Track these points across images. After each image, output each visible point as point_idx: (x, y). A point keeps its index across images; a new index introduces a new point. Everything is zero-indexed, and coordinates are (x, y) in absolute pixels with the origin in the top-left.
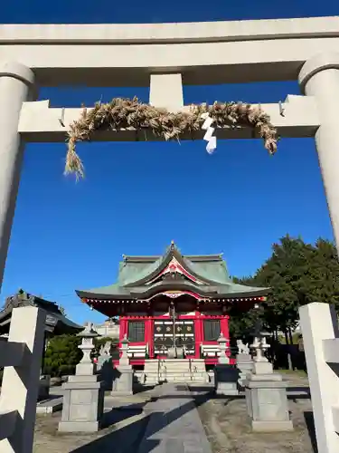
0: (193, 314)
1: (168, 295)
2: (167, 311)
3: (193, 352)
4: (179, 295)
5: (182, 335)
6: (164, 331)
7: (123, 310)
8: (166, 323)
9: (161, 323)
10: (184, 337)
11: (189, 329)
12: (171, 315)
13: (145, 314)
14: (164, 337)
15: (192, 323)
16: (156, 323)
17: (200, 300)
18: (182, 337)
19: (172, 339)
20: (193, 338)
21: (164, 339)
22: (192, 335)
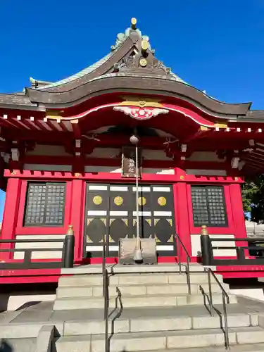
0: (171, 172)
1: (127, 111)
2: (117, 163)
3: (171, 248)
4: (156, 112)
5: (147, 214)
6: (108, 204)
7: (15, 155)
8: (113, 188)
9: (104, 188)
10: (153, 217)
11: (162, 201)
12: (126, 171)
13: (69, 168)
14: (108, 217)
15: (167, 189)
16: (92, 188)
17: (204, 127)
18: (148, 217)
19: (126, 221)
20: (170, 221)
21: (108, 222)
22: (169, 214)
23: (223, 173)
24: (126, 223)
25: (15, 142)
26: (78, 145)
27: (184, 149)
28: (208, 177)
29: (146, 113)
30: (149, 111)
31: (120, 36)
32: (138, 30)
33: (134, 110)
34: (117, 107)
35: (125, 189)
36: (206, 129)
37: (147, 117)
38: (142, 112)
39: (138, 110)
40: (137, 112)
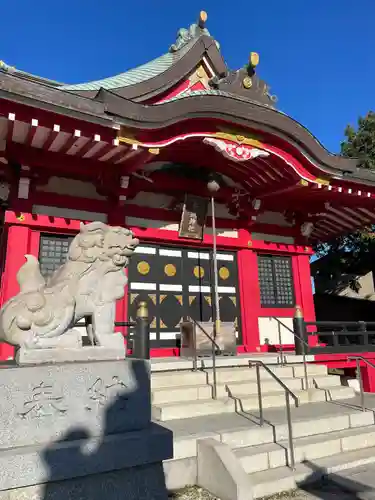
0: (233, 234)
5: (206, 289)
8: (164, 252)
9: (152, 251)
10: (213, 294)
12: (184, 228)
14: (158, 292)
15: (230, 258)
18: (207, 294)
19: (180, 298)
20: (234, 299)
21: (158, 299)
22: (232, 290)
23: (290, 240)
24: (181, 301)
25: (25, 168)
26: (125, 184)
27: (257, 205)
28: (278, 245)
29: (244, 153)
30: (247, 151)
31: (183, 32)
32: (205, 30)
33: (231, 147)
34: (209, 138)
35: (178, 254)
36: (306, 184)
37: (245, 158)
38: (239, 151)
39: (234, 147)
40: (234, 150)
